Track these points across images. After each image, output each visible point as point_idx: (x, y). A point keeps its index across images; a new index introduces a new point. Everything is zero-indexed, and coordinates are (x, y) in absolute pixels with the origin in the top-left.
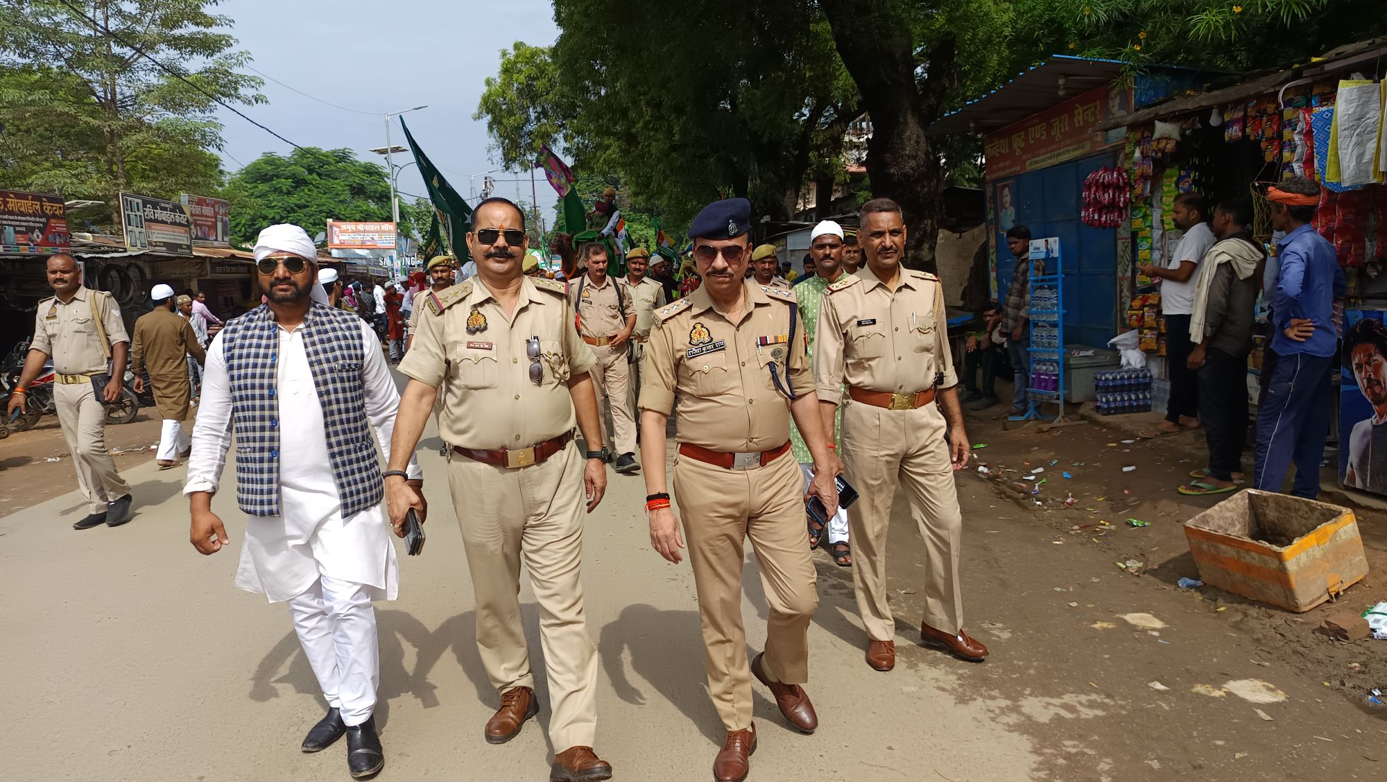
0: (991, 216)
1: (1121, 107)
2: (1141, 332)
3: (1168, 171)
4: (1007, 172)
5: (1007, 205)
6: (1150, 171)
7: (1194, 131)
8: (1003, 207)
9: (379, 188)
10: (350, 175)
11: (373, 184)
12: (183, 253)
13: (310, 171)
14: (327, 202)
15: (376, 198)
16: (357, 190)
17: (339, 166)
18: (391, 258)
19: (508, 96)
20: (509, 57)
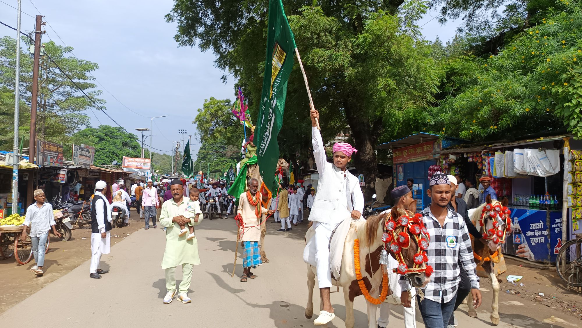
0: (395, 175)
1: (438, 148)
3: (452, 167)
4: (401, 162)
5: (401, 172)
6: (447, 167)
7: (460, 158)
8: (399, 172)
9: (134, 144)
10: (123, 138)
11: (132, 142)
12: (87, 167)
13: (106, 135)
14: (113, 148)
15: (132, 147)
16: (125, 144)
17: (118, 134)
18: (148, 173)
19: (207, 116)
20: (207, 102)
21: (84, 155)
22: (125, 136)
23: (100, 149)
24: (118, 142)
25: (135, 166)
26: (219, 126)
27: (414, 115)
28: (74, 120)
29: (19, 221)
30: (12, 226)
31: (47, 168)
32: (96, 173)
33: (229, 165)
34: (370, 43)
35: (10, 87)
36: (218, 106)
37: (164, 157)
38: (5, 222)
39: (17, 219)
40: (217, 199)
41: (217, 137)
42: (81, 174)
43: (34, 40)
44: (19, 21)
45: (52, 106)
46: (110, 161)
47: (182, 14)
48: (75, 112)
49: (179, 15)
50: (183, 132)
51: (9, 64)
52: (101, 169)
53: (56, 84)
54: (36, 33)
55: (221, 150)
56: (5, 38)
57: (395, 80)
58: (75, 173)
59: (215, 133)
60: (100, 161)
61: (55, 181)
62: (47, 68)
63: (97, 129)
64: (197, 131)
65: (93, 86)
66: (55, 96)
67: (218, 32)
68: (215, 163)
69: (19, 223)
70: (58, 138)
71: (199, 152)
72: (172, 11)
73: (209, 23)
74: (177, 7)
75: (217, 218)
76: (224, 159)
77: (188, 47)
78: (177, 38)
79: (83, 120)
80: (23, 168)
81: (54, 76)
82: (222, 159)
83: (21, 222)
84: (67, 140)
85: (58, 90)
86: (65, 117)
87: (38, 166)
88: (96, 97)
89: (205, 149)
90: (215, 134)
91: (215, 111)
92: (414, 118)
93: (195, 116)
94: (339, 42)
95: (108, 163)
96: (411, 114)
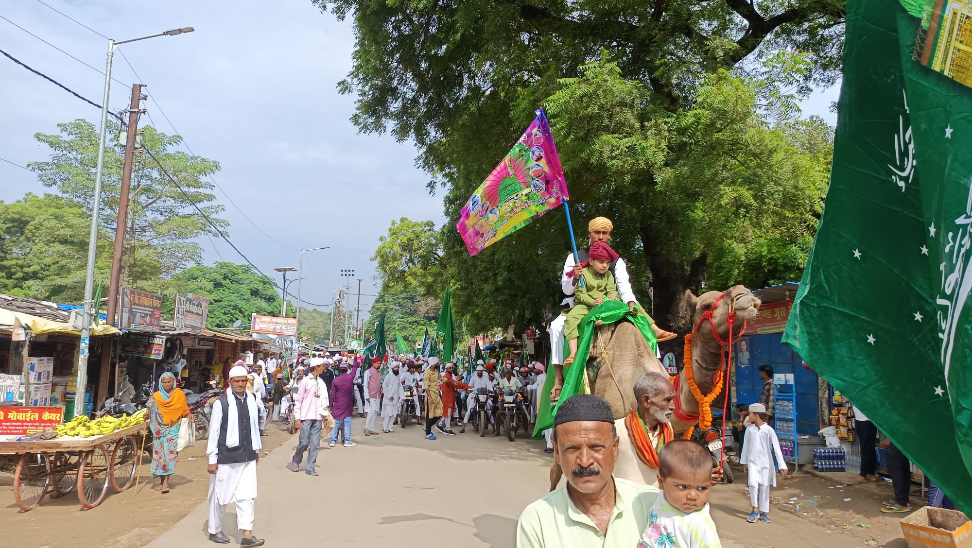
2: (837, 428)
5: (744, 350)
8: (741, 351)
9: (269, 293)
10: (251, 282)
11: (266, 290)
12: (198, 332)
13: (225, 278)
14: (235, 299)
15: (265, 299)
16: (255, 293)
17: (244, 276)
18: (292, 342)
19: (395, 249)
20: (396, 225)
21: (193, 313)
22: (255, 280)
23: (215, 301)
24: (245, 290)
25: (272, 330)
26: (414, 264)
27: (770, 252)
28: (177, 253)
29: (89, 428)
30: (76, 438)
31: (134, 334)
32: (209, 341)
33: (422, 329)
34: (707, 125)
35: (80, 200)
36: (414, 232)
37: (314, 314)
38: (65, 431)
39: (84, 425)
40: (415, 392)
41: (410, 284)
42: (187, 343)
43: (127, 123)
44: (106, 92)
45: (143, 229)
46: (230, 321)
47: (366, 80)
48: (180, 241)
49: (360, 83)
50: (348, 273)
51: (81, 163)
52: (218, 334)
53: (152, 195)
54: (131, 112)
55: (409, 303)
56: (77, 122)
57: (751, 189)
58: (178, 342)
59: (406, 277)
60: (214, 320)
61: (146, 356)
62: (139, 170)
63: (211, 268)
64: (376, 274)
65: (210, 198)
66: (149, 214)
67: (424, 109)
68: (398, 325)
69: (88, 433)
70: (150, 283)
71: (373, 308)
72: (349, 75)
73: (410, 95)
74: (359, 69)
75: (414, 423)
76: (414, 319)
77: (375, 134)
78: (355, 119)
79: (194, 254)
80: (97, 334)
81: (149, 182)
82: (411, 319)
83: (91, 432)
84: (165, 287)
85: (154, 205)
86: (163, 249)
87: (120, 330)
88: (213, 216)
89: (384, 302)
90: (407, 279)
91: (408, 240)
92: (769, 256)
93: (376, 248)
94: (646, 124)
95: (226, 324)
96: (765, 248)
